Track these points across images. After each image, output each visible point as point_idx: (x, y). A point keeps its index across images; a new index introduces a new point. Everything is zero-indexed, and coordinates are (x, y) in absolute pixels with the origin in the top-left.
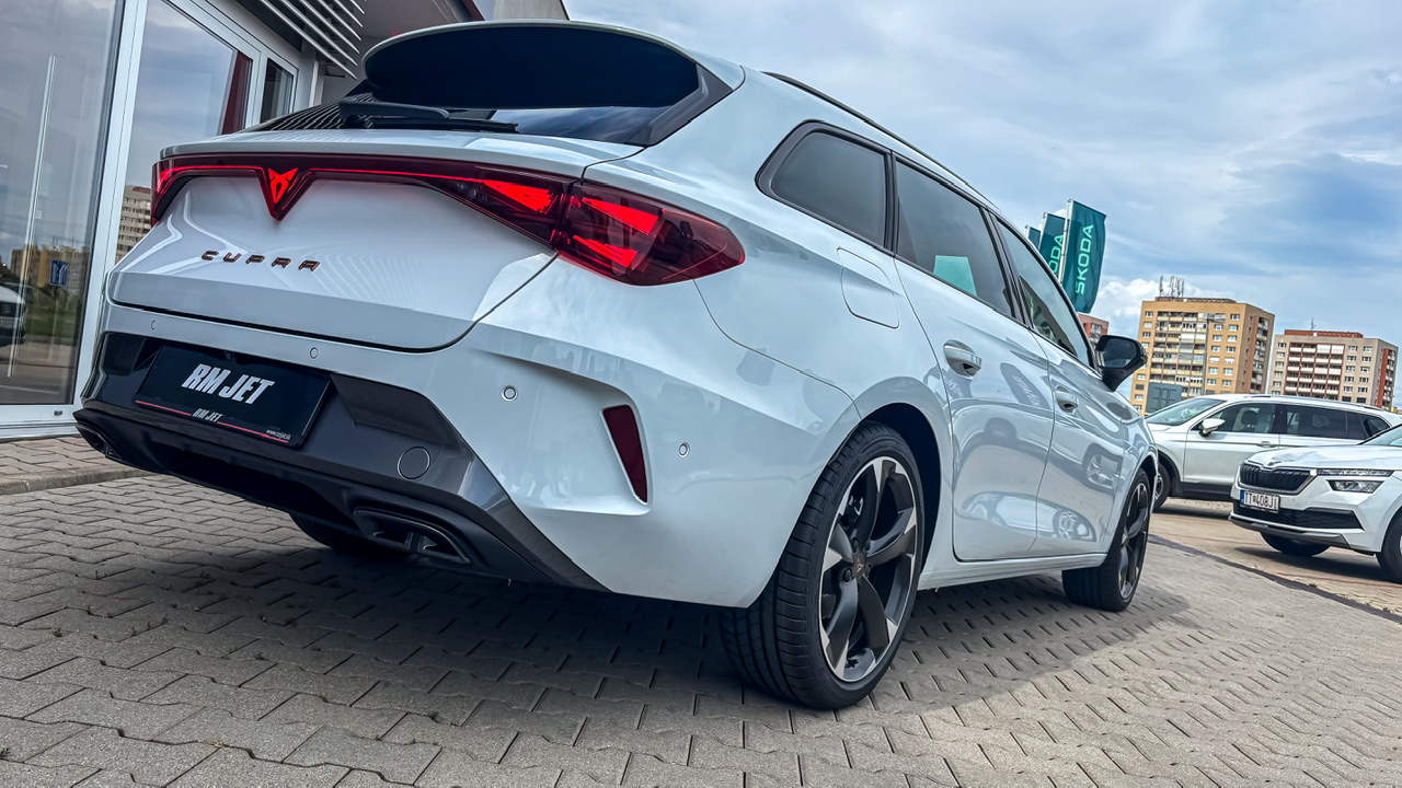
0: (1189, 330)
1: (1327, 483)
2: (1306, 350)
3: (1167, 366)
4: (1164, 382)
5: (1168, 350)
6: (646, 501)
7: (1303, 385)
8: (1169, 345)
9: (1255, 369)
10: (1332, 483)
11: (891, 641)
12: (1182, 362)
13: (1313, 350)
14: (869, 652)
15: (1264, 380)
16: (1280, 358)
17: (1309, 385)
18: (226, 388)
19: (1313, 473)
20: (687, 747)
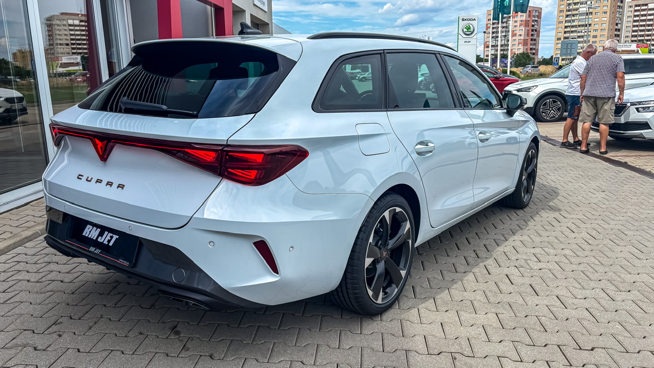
0: (583, 6)
1: (635, 109)
2: (643, 8)
3: (573, 27)
4: (571, 35)
5: (573, 18)
6: (278, 274)
7: (641, 26)
8: (573, 15)
9: (617, 22)
10: (637, 109)
11: (403, 277)
12: (580, 23)
13: (646, 7)
14: (394, 286)
15: (622, 27)
16: (630, 14)
17: (644, 26)
18: (100, 237)
19: (629, 104)
20: (315, 353)
